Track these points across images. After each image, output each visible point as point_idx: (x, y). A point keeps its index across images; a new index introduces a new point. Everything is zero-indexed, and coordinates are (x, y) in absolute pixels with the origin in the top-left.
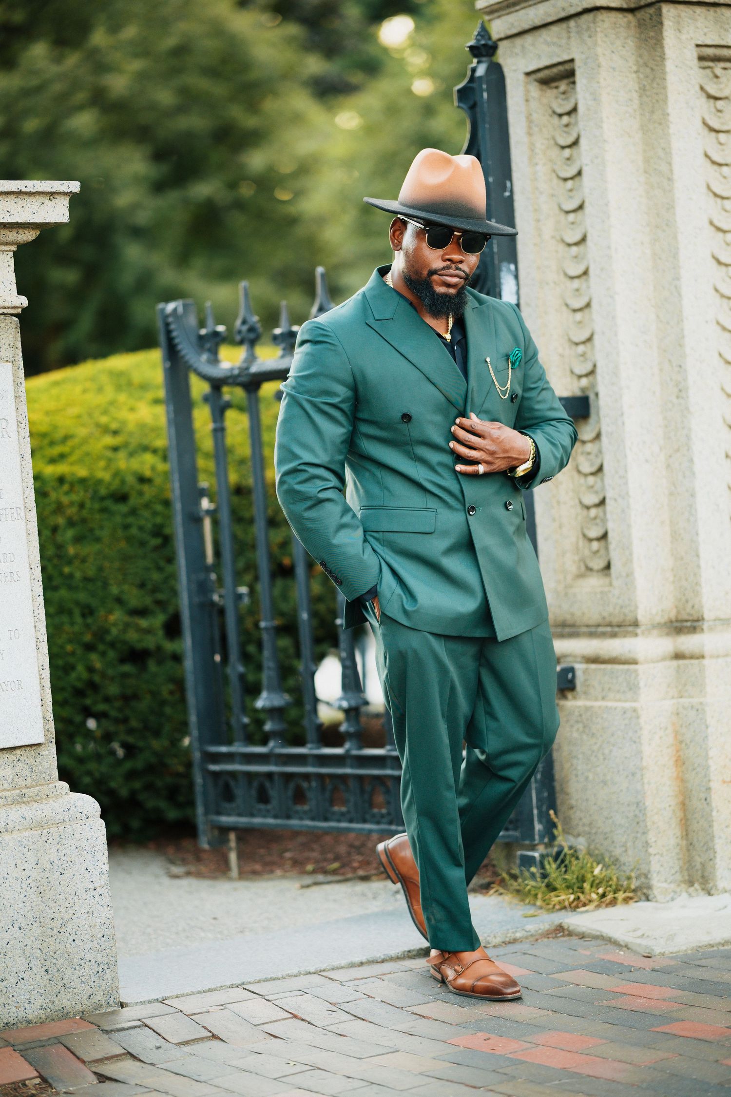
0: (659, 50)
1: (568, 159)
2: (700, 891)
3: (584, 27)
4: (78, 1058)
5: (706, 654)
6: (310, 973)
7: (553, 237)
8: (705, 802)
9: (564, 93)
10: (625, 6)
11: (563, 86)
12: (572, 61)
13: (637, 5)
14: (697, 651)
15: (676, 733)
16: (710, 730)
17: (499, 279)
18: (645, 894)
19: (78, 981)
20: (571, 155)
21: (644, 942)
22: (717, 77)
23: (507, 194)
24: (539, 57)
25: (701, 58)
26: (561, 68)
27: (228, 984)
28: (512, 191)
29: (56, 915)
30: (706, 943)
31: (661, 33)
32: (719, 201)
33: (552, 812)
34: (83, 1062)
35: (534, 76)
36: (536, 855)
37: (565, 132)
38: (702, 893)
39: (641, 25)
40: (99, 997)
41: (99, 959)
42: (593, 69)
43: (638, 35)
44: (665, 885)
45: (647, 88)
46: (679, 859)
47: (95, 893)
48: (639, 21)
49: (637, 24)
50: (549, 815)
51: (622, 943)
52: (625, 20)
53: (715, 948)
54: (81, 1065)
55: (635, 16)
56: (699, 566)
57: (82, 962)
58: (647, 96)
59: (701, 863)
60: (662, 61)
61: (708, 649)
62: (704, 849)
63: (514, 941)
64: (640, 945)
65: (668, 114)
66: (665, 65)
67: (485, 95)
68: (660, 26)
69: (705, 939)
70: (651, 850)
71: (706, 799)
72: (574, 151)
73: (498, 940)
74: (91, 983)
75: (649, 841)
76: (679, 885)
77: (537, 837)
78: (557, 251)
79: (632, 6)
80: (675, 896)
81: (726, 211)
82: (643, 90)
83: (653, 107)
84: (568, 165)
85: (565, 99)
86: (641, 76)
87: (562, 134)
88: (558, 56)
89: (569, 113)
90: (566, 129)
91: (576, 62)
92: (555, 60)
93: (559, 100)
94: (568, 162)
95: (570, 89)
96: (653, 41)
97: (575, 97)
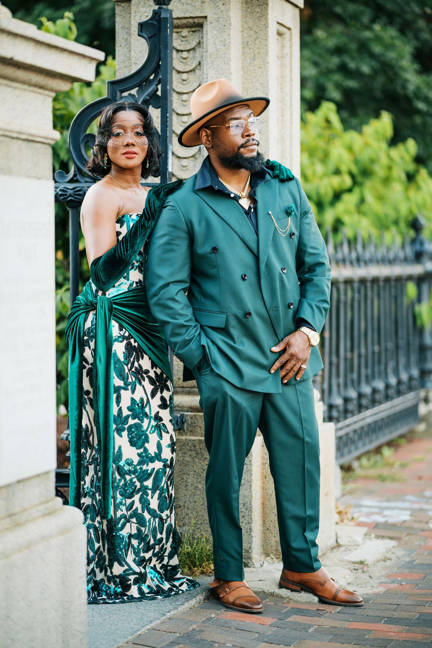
0: (264, 21)
1: (183, 80)
9: (185, 37)
11: (185, 32)
12: (206, 17)
17: (168, 154)
20: (188, 79)
23: (171, 98)
26: (191, 21)
31: (266, 10)
37: (182, 62)
42: (224, 26)
43: (245, 9)
45: (250, 43)
58: (250, 49)
60: (265, 28)
65: (267, 63)
66: (268, 31)
67: (169, 31)
68: (265, 6)
72: (191, 76)
82: (245, 44)
83: (254, 56)
84: (184, 84)
85: (186, 41)
86: (245, 35)
87: (181, 64)
88: (191, 13)
89: (188, 51)
90: (184, 61)
91: (208, 19)
92: (188, 15)
93: (179, 41)
94: (185, 82)
95: (192, 35)
96: (259, 15)
97: (198, 41)
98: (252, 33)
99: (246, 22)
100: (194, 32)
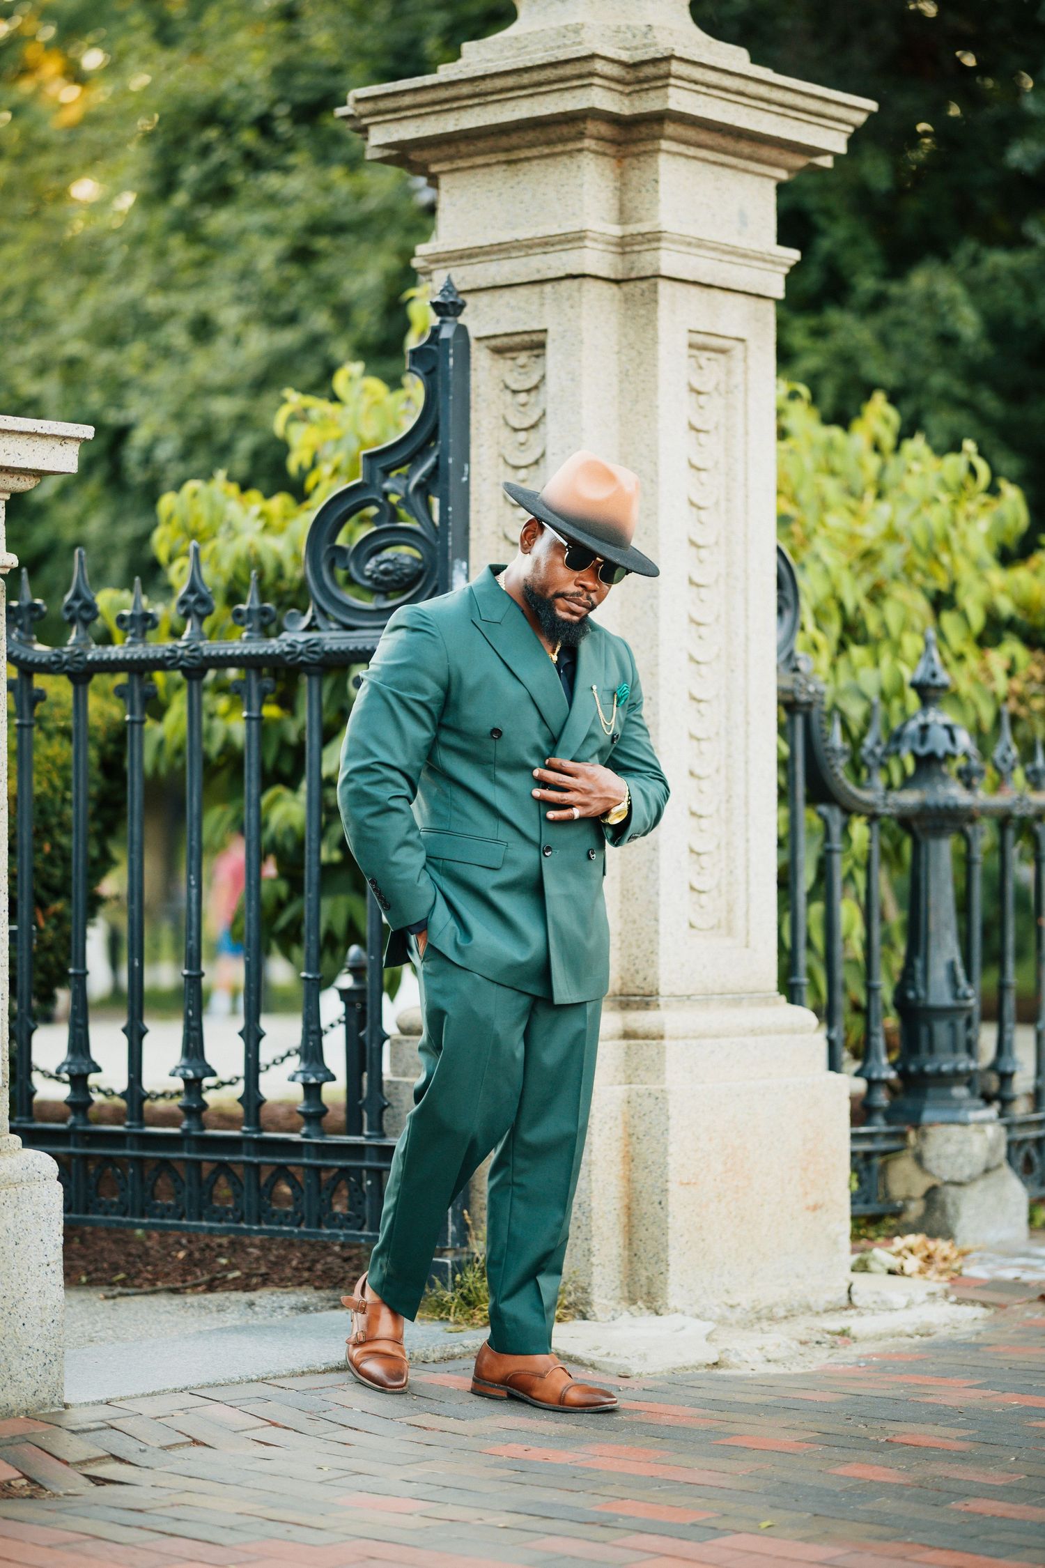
0: (650, 331)
1: (522, 444)
2: (644, 1310)
3: (565, 294)
4: (58, 1459)
5: (667, 1034)
6: (252, 1381)
7: (494, 533)
8: (659, 1207)
9: (523, 367)
10: (612, 276)
11: (523, 358)
12: (545, 331)
13: (625, 277)
14: (654, 1030)
15: (626, 1124)
16: (672, 1122)
17: (452, 578)
18: (581, 1311)
19: (24, 1373)
20: (527, 440)
21: (617, 1361)
22: (701, 368)
23: (465, 479)
24: (498, 322)
25: (691, 346)
26: (526, 338)
27: (171, 1387)
28: (468, 476)
29: (8, 1293)
30: (681, 1365)
31: (655, 312)
32: (694, 510)
33: (465, 1212)
34: (67, 1463)
35: (486, 343)
36: (449, 1262)
37: (520, 412)
38: (647, 1312)
39: (627, 299)
40: (44, 1395)
41: (47, 1348)
42: (573, 345)
43: (622, 311)
44: (605, 1301)
45: (631, 372)
46: (620, 1272)
47: (48, 1269)
48: (625, 295)
49: (622, 298)
50: (463, 1215)
51: (586, 1362)
52: (610, 292)
53: (690, 1372)
54: (65, 1467)
55: (620, 288)
56: (657, 932)
57: (30, 1351)
58: (630, 383)
59: (648, 1278)
60: (655, 345)
61: (668, 1030)
62: (653, 1261)
63: (452, 1358)
64: (611, 1364)
65: (657, 407)
66: (657, 348)
67: (451, 361)
68: (653, 304)
69: (680, 1361)
70: (593, 1260)
71: (660, 1203)
72: (532, 435)
73: (437, 1355)
74: (37, 1377)
75: (593, 1249)
76: (619, 1303)
77: (450, 1240)
78: (498, 551)
79: (620, 277)
80: (616, 1316)
81: (701, 523)
82: (625, 375)
83: (637, 396)
84: (523, 451)
85: (526, 373)
86: (624, 358)
87: (519, 415)
88: (525, 323)
89: (528, 391)
90: (522, 409)
91: (550, 331)
92: (520, 328)
93: (515, 374)
94: (523, 448)
95: (535, 362)
96: (644, 321)
97: (541, 373)
98: (634, 353)
99: (625, 335)
100: (537, 356)
